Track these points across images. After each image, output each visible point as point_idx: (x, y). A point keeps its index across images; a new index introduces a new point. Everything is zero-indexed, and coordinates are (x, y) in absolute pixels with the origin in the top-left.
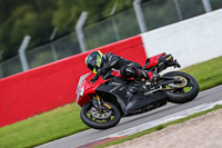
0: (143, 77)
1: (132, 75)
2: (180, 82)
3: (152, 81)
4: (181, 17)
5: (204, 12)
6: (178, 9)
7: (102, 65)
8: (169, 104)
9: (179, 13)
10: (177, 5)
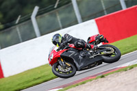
3: (94, 50)
4: (21, 40)
5: (36, 37)
6: (19, 35)
9: (20, 37)
10: (19, 33)
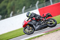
0: (41, 20)
1: (38, 19)
2: (52, 21)
3: (44, 21)
7: (30, 16)
8: (48, 28)
